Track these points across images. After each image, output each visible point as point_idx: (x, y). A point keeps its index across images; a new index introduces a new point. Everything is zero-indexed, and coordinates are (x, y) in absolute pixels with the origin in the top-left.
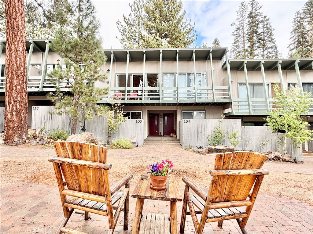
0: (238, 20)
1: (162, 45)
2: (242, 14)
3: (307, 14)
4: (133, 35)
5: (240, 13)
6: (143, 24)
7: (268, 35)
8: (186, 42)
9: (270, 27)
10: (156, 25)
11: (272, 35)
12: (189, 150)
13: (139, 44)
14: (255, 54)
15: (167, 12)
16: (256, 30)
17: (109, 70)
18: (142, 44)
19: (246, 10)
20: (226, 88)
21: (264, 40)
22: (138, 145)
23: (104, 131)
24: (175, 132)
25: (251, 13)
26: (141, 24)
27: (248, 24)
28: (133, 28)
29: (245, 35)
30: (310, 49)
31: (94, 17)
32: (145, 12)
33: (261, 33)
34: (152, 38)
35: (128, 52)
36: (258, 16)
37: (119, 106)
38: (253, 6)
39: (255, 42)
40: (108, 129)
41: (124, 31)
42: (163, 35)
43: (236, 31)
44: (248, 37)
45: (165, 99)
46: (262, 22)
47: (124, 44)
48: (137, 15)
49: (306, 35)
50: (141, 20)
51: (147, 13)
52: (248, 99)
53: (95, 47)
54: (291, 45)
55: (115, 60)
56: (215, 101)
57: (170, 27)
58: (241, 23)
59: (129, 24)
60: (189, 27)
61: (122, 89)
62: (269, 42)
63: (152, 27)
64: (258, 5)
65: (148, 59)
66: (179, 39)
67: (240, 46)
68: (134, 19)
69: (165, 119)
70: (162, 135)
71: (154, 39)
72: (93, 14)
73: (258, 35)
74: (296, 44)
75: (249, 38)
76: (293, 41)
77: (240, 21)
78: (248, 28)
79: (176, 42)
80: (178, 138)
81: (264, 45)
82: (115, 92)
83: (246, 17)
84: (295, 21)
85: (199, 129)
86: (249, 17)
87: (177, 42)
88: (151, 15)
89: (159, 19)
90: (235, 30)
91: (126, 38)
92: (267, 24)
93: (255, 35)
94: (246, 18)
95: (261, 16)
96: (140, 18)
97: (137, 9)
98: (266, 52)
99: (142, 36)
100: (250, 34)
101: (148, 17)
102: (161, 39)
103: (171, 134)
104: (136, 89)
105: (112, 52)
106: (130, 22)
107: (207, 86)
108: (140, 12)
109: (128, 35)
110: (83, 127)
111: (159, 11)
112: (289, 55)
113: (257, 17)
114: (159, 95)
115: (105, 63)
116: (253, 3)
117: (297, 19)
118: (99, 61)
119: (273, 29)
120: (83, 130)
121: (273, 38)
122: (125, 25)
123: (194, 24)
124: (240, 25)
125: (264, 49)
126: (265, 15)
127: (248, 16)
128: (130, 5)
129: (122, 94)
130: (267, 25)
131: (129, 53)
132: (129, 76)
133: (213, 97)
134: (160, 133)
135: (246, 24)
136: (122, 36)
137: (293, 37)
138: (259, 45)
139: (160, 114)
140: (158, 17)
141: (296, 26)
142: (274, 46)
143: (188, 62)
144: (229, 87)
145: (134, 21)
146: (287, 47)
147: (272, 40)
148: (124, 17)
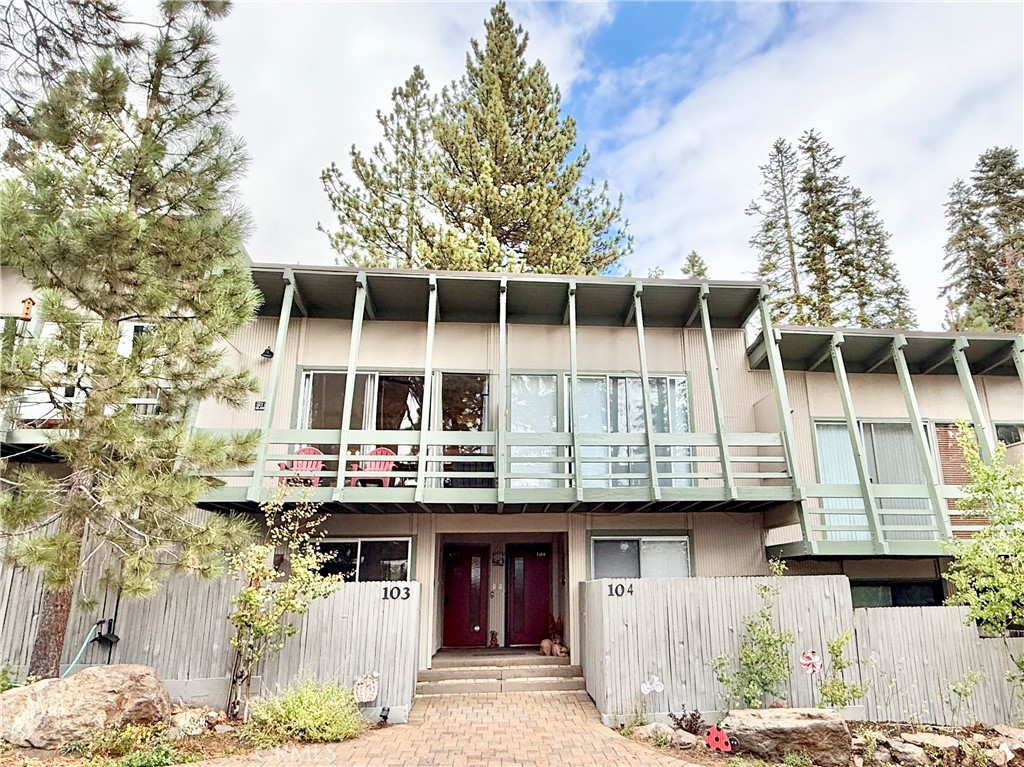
0: (769, 197)
1: (500, 263)
2: (780, 178)
3: (990, 193)
4: (387, 224)
5: (771, 176)
6: (430, 185)
7: (871, 251)
8: (591, 260)
9: (877, 225)
10: (480, 192)
11: (886, 253)
12: (637, 733)
13: (409, 258)
14: (835, 313)
15: (523, 151)
16: (830, 232)
17: (269, 354)
18: (422, 257)
19: (791, 168)
20: (770, 439)
21: (860, 268)
22: (385, 718)
23: (215, 647)
24: (558, 632)
25: (810, 177)
26: (419, 186)
27: (803, 212)
28: (387, 197)
29: (795, 247)
30: (1016, 305)
31: (216, 131)
32: (439, 142)
33: (848, 244)
34: (462, 236)
35: (361, 278)
36: (833, 189)
37: (304, 521)
38: (813, 157)
39: (831, 272)
40: (239, 638)
41: (353, 205)
42: (506, 229)
43: (764, 233)
44: (808, 256)
45: (515, 484)
46: (847, 209)
47: (349, 251)
48: (406, 151)
49: (993, 259)
50: (422, 172)
51: (446, 150)
52: (863, 486)
53: (206, 249)
54: (950, 287)
55: (304, 312)
56: (735, 496)
57: (534, 203)
58: (780, 208)
59: (372, 182)
60: (601, 207)
61: (326, 436)
62: (879, 277)
63: (463, 197)
64: (831, 154)
65: (445, 315)
66: (565, 248)
67: (783, 284)
68: (394, 165)
69: (517, 567)
70: (501, 643)
71: (472, 241)
72: (215, 120)
73: (840, 249)
74: (966, 285)
75: (810, 260)
76: (954, 275)
77: (774, 200)
78: (803, 226)
79: (555, 255)
80: (575, 660)
81: (862, 285)
82: (291, 452)
83: (796, 190)
84: (953, 214)
85: (674, 627)
86: (804, 190)
87: (558, 257)
88: (460, 154)
89: (490, 169)
90: (761, 228)
91: (360, 232)
92: (866, 216)
93: (828, 248)
94: (794, 192)
95: (843, 190)
96: (416, 163)
97: (408, 133)
98: (870, 309)
99: (424, 226)
100: (810, 244)
101: (450, 164)
102: (497, 243)
103: (545, 644)
104: (388, 437)
105: (289, 275)
106: (376, 176)
107: (693, 431)
108: (420, 144)
109: (365, 222)
110: (105, 627)
111: (491, 142)
112: (949, 323)
113: (830, 191)
114: (490, 467)
115: (250, 320)
116: (814, 146)
117: (959, 205)
118: (222, 311)
119: (887, 233)
120: (107, 641)
121: (888, 262)
122: (355, 183)
123: (620, 200)
124: (777, 214)
125: (865, 296)
126: (856, 187)
127: (801, 186)
128: (379, 117)
129: (323, 462)
130: (866, 220)
131: (364, 284)
132: (361, 380)
133: (725, 477)
134: (494, 634)
135: (797, 210)
136: (343, 222)
137: (955, 261)
138: (845, 284)
139: (492, 550)
140: (487, 164)
141: (958, 229)
142: (894, 290)
143: (613, 332)
144: (784, 437)
145: (395, 171)
146: (940, 296)
147: (886, 269)
148: (354, 154)
